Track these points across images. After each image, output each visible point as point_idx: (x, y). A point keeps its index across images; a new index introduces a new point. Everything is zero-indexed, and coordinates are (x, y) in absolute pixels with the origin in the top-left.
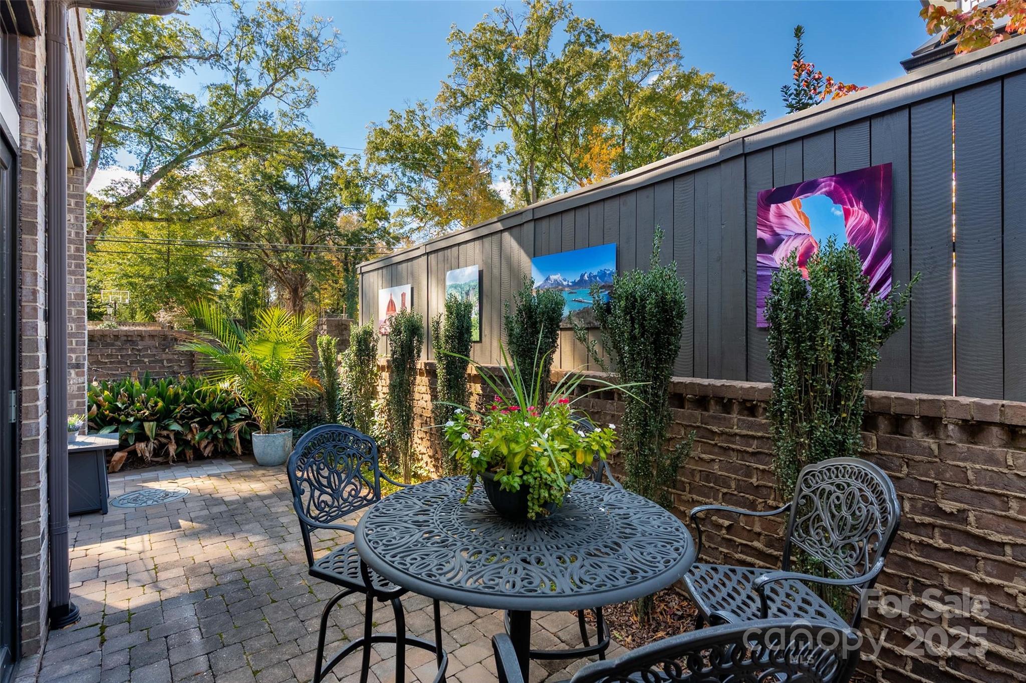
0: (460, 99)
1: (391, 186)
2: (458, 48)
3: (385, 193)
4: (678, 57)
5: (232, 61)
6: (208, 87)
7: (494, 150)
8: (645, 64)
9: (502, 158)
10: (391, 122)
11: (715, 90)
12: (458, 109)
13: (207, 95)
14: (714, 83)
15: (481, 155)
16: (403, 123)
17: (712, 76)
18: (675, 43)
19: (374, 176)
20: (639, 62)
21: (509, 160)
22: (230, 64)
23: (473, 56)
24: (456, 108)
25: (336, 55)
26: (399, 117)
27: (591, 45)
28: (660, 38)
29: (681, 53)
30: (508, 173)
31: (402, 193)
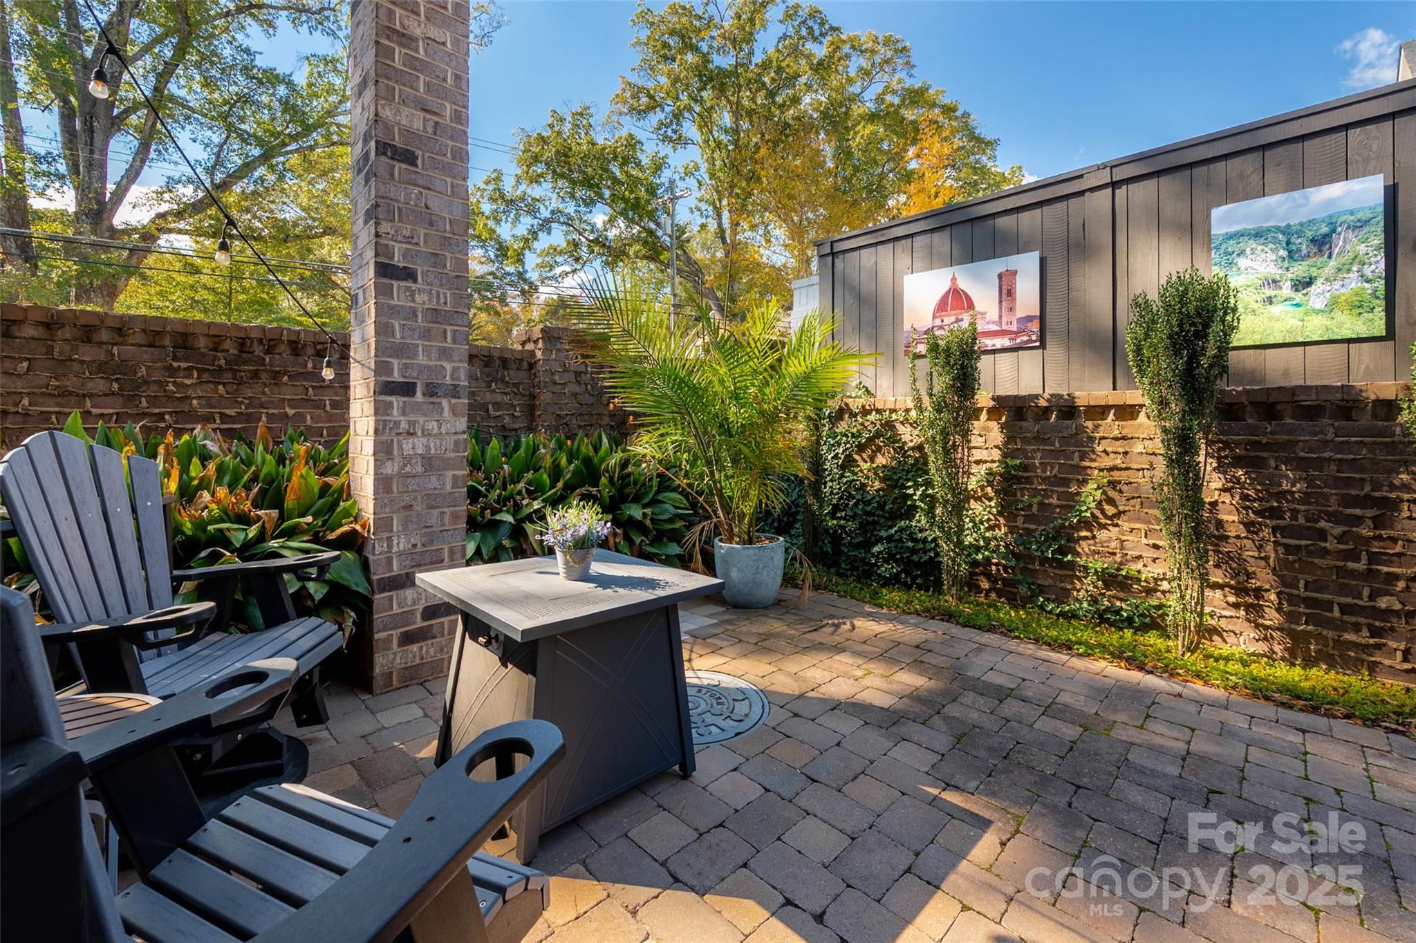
0: (644, 100)
1: (545, 213)
2: (644, 34)
3: (535, 222)
4: (909, 65)
5: (343, 24)
6: (307, 58)
7: (682, 170)
8: (867, 73)
9: (691, 182)
10: (551, 126)
11: (948, 110)
12: (640, 113)
13: (306, 69)
14: (946, 100)
15: (666, 175)
16: (567, 128)
17: (943, 92)
18: (904, 49)
19: (523, 199)
20: (861, 69)
21: (700, 184)
22: (340, 28)
23: (666, 45)
24: (639, 112)
25: (495, 24)
26: (562, 120)
27: (815, 39)
28: (888, 42)
29: (913, 60)
30: (696, 202)
31: (559, 222)
